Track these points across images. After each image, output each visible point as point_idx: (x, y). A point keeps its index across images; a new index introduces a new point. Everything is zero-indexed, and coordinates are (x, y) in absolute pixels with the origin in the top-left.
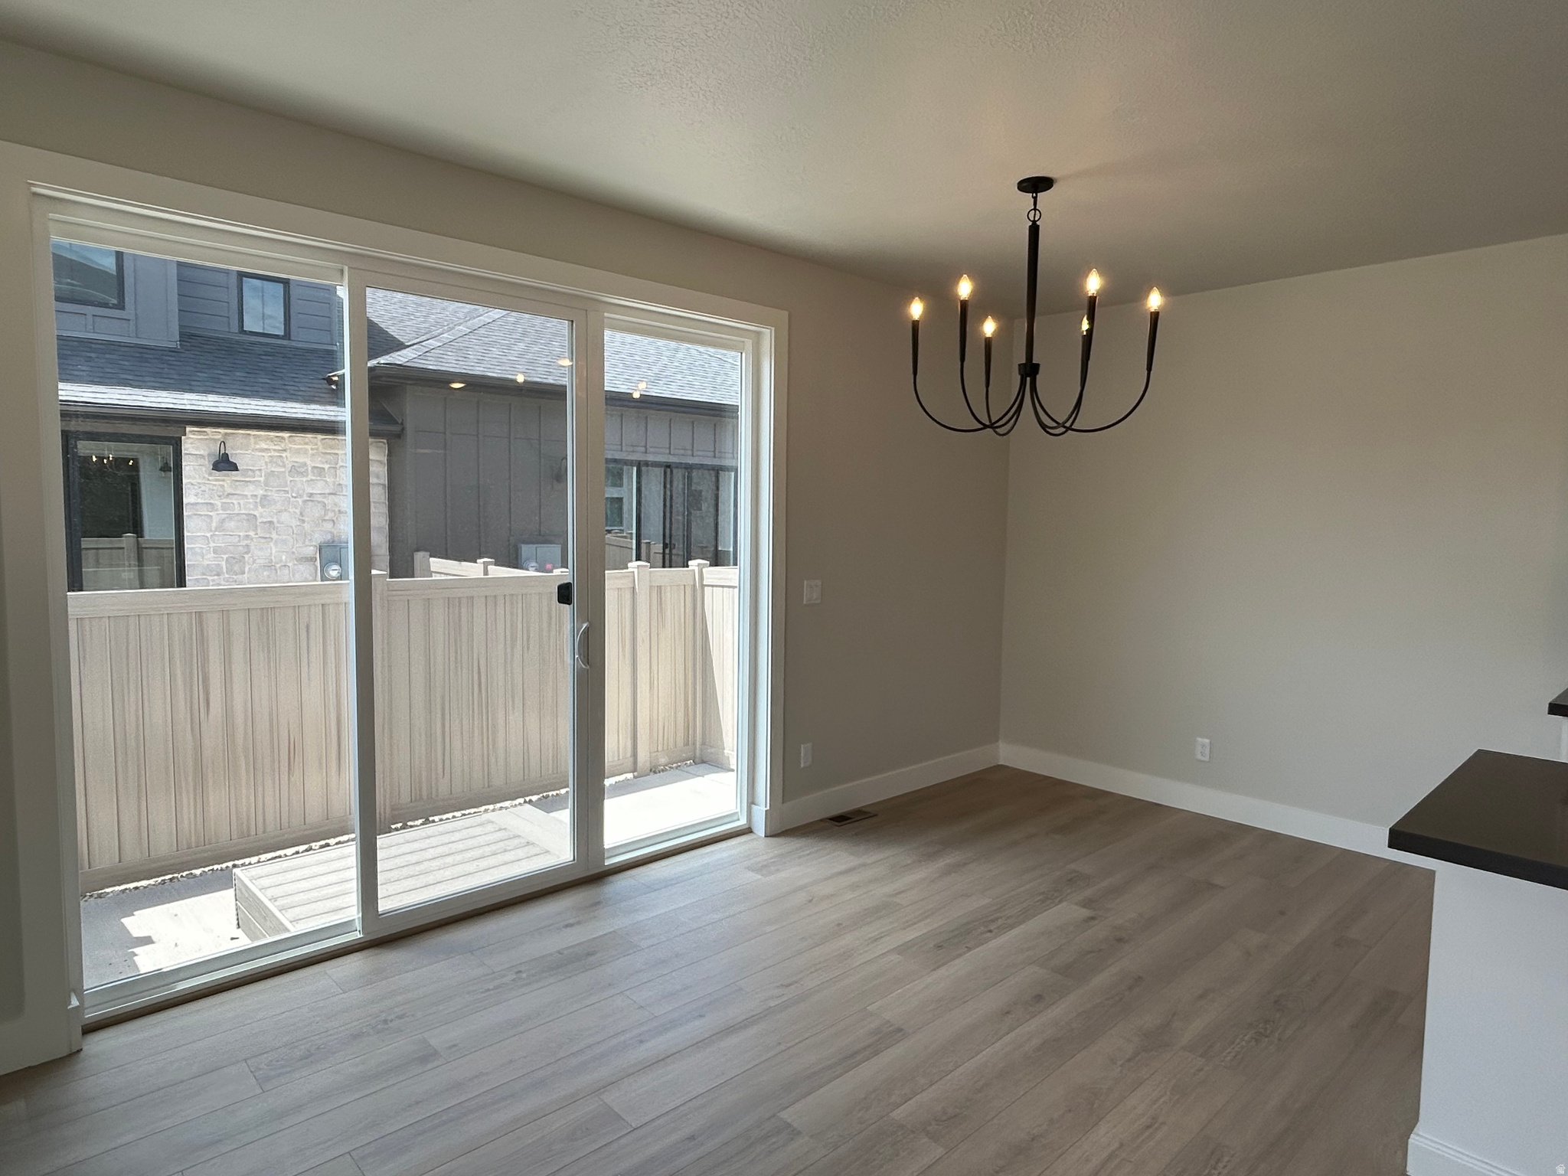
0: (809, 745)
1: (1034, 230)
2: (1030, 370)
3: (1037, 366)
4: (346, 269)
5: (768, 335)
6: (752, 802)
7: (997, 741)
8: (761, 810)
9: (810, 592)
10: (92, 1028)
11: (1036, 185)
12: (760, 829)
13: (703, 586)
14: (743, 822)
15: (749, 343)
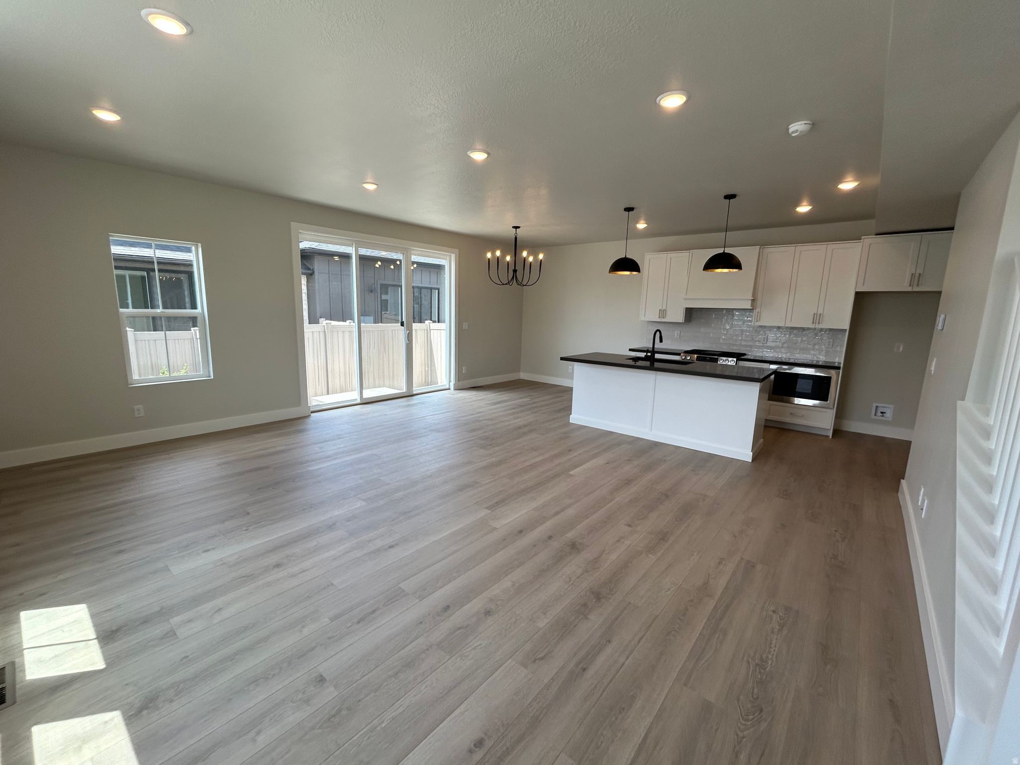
0: (465, 367)
1: (516, 238)
2: (515, 271)
3: (517, 270)
4: (354, 244)
5: (453, 256)
6: (450, 381)
7: (519, 371)
8: (452, 384)
9: (465, 326)
10: (312, 412)
11: (516, 228)
12: (452, 388)
13: (430, 330)
14: (447, 387)
15: (448, 258)
